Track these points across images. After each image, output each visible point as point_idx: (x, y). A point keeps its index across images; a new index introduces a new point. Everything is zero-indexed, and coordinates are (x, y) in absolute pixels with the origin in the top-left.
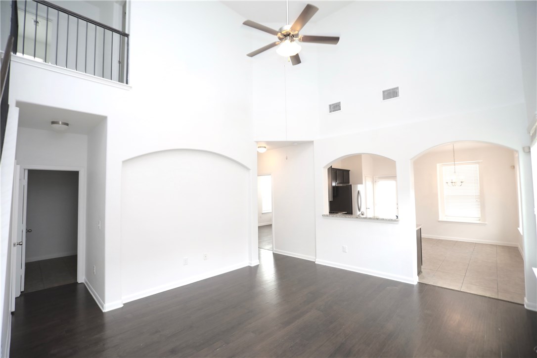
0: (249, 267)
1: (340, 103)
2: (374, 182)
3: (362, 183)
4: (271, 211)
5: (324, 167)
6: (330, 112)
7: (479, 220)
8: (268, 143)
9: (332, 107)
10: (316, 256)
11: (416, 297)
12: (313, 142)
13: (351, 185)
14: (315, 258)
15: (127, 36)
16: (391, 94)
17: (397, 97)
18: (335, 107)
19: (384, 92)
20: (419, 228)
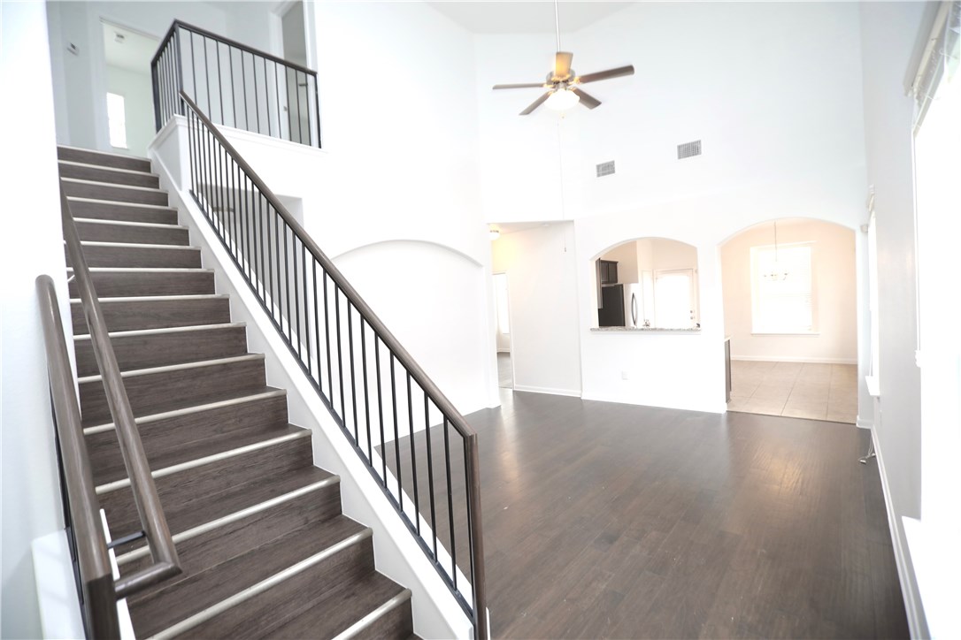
0: (488, 409)
1: (613, 162)
2: (654, 279)
3: (636, 281)
4: (508, 332)
5: (591, 260)
6: (599, 175)
7: (810, 330)
8: (503, 225)
9: (601, 168)
10: (582, 389)
11: (723, 426)
12: (573, 221)
13: (622, 285)
14: (580, 392)
15: (314, 74)
16: (689, 150)
17: (698, 156)
18: (606, 169)
19: (679, 147)
20: (727, 340)
